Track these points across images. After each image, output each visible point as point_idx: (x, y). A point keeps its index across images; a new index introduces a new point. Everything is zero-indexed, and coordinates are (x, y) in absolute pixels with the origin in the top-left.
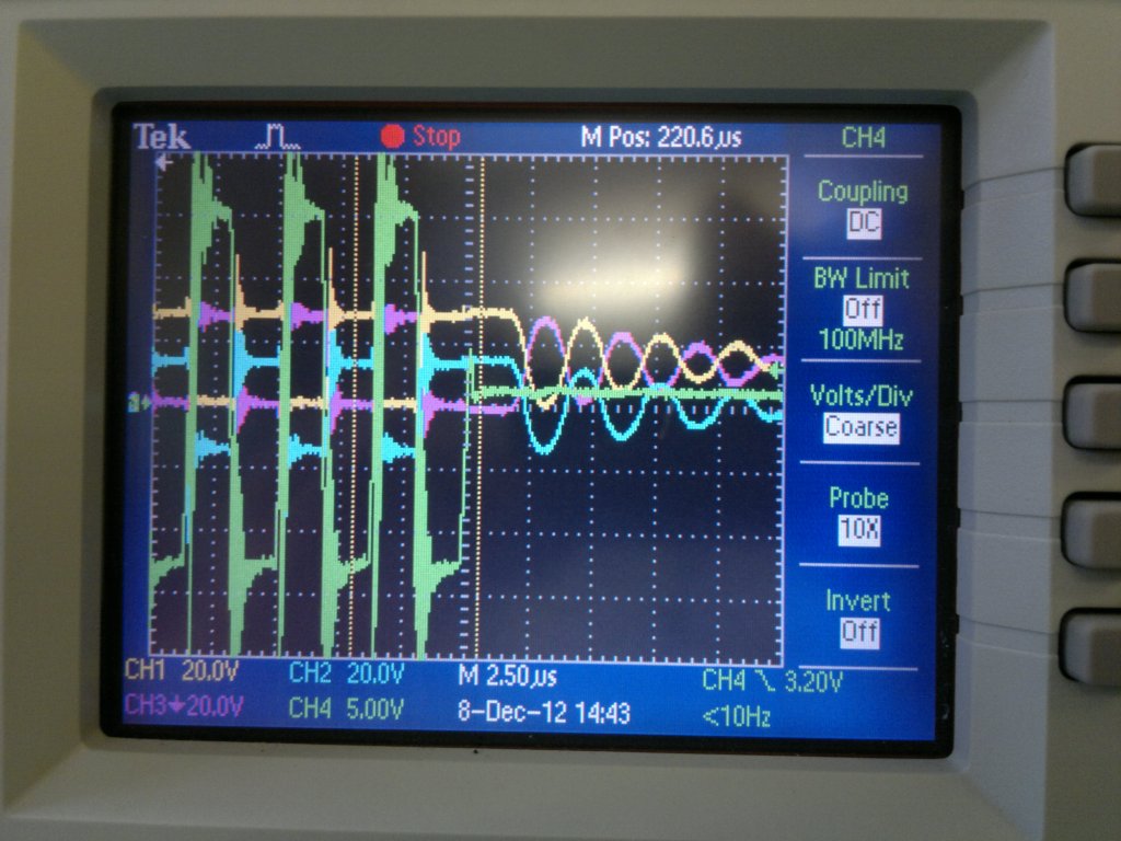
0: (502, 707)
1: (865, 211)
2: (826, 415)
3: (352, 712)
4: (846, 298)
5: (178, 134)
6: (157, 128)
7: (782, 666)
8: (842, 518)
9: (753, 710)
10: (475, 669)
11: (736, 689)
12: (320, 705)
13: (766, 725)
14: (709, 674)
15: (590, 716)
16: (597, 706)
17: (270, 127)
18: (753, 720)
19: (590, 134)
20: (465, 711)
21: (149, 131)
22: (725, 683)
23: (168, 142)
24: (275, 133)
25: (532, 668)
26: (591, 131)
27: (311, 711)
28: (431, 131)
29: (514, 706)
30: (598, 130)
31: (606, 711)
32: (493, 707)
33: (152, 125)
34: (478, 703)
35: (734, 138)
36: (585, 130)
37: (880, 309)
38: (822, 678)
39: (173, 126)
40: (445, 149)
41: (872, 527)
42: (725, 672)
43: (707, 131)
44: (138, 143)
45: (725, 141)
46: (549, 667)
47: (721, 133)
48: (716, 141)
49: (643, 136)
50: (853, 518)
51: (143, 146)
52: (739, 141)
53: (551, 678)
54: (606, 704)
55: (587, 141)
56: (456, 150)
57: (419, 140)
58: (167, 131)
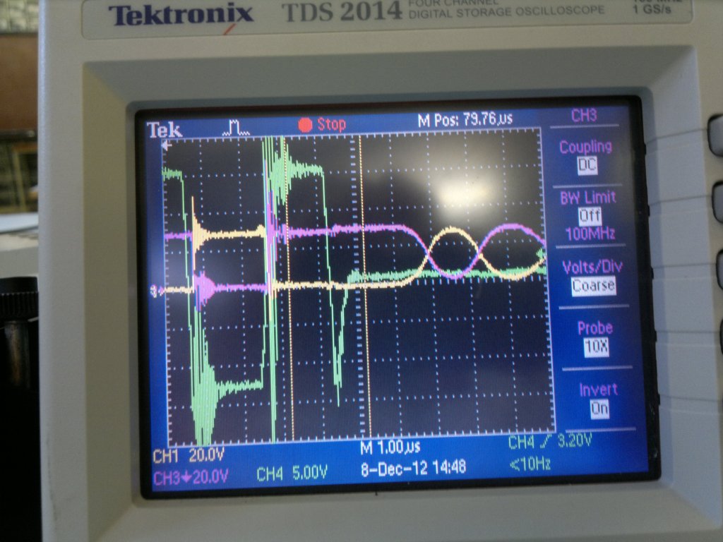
0: (388, 466)
1: (587, 158)
2: (573, 279)
3: (296, 475)
4: (580, 209)
5: (174, 128)
6: (161, 125)
7: (555, 431)
8: (585, 340)
9: (540, 459)
10: (370, 444)
11: (529, 447)
12: (276, 472)
13: (548, 468)
14: (512, 439)
15: (442, 469)
16: (445, 462)
17: (231, 122)
18: (540, 466)
19: (423, 119)
20: (365, 470)
21: (156, 127)
22: (522, 444)
23: (168, 133)
24: (234, 126)
25: (405, 441)
26: (424, 117)
27: (271, 476)
28: (328, 121)
29: (395, 465)
30: (428, 117)
31: (451, 464)
32: (383, 467)
33: (158, 123)
34: (373, 464)
35: (508, 118)
36: (420, 117)
37: (600, 215)
38: (579, 437)
39: (171, 123)
40: (338, 131)
41: (604, 345)
42: (522, 437)
43: (492, 115)
44: (150, 134)
45: (503, 120)
46: (415, 441)
47: (501, 116)
48: (498, 120)
49: (455, 120)
50: (592, 340)
51: (153, 136)
52: (511, 120)
53: (417, 447)
54: (451, 461)
55: (422, 124)
56: (343, 132)
57: (322, 127)
58: (168, 127)
